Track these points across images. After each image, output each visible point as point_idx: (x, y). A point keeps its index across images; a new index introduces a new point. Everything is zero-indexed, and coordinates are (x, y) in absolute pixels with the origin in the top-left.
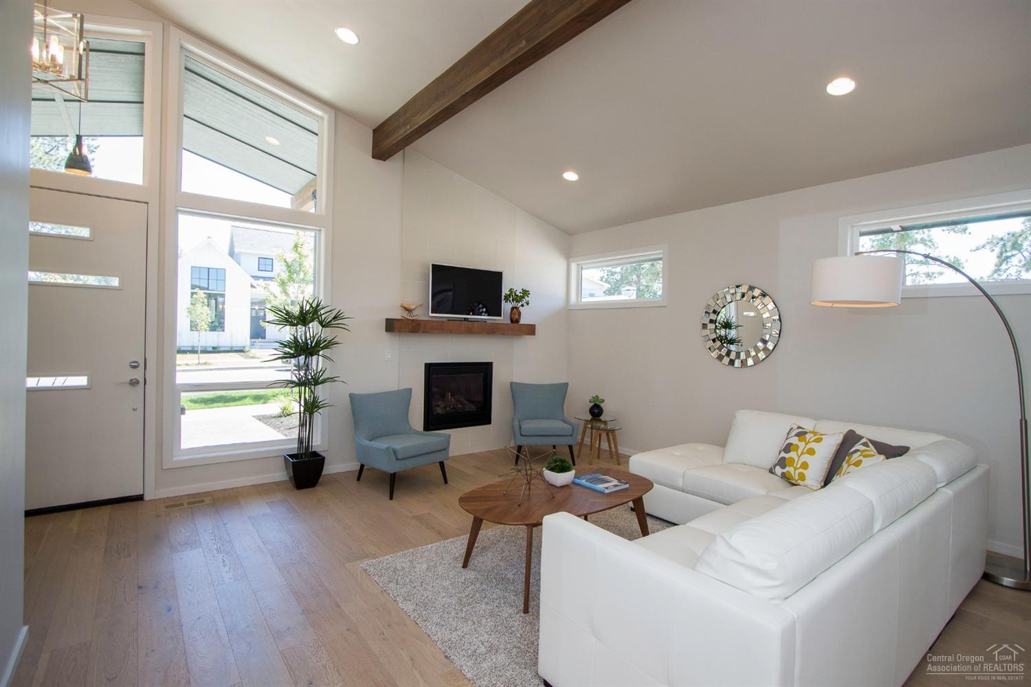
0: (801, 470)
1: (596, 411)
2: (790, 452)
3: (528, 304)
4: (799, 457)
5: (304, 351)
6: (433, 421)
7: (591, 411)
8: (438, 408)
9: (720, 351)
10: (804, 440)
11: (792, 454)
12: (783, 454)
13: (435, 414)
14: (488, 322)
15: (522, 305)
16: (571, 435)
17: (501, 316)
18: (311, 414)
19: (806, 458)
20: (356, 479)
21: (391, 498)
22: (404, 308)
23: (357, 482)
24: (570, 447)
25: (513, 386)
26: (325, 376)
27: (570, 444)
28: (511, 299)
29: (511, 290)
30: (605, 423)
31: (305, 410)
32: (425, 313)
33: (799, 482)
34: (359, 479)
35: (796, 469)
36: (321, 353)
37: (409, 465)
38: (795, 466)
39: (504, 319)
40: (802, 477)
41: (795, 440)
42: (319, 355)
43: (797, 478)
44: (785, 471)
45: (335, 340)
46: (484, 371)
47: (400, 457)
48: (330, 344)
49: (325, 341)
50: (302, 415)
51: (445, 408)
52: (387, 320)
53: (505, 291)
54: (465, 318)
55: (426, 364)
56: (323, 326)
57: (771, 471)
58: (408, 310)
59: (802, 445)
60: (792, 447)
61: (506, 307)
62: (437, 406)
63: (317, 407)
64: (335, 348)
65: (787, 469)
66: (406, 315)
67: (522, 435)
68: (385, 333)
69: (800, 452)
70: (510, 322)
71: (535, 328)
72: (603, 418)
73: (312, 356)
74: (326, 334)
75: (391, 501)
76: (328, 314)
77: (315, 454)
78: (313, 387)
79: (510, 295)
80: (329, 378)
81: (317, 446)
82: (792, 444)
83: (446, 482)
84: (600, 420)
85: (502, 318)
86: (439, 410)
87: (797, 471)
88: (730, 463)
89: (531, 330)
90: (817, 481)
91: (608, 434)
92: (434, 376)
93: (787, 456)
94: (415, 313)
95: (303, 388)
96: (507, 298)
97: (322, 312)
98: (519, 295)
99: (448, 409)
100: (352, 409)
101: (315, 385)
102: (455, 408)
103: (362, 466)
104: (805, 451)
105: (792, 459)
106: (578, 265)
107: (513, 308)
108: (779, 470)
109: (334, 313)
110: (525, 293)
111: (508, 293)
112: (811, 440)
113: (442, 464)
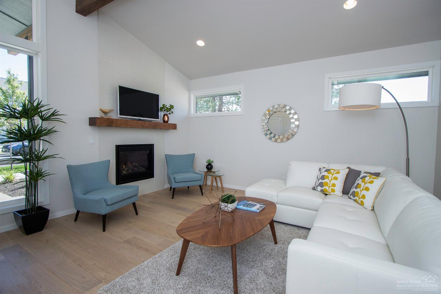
0: (332, 187)
1: (209, 167)
2: (325, 179)
3: (172, 113)
4: (330, 182)
5: (28, 136)
6: (121, 179)
7: (207, 167)
8: (123, 171)
9: (270, 135)
10: (331, 173)
11: (326, 180)
12: (320, 181)
13: (122, 174)
14: (152, 121)
15: (170, 114)
16: (201, 180)
17: (158, 119)
18: (36, 181)
19: (334, 181)
20: (74, 220)
21: (104, 231)
22: (102, 111)
23: (74, 222)
24: (200, 186)
25: (167, 156)
26: (46, 154)
27: (200, 185)
28: (164, 110)
29: (164, 105)
30: (214, 172)
31: (31, 179)
32: (116, 115)
33: (332, 193)
34: (76, 220)
35: (329, 187)
36: (41, 138)
37: (116, 207)
38: (329, 186)
39: (160, 120)
40: (333, 191)
41: (326, 174)
42: (40, 140)
43: (330, 191)
44: (323, 188)
45: (53, 129)
46: (149, 149)
47: (109, 203)
48: (50, 132)
49: (46, 130)
50: (28, 182)
51: (128, 170)
52: (90, 118)
53: (161, 105)
54: (139, 119)
55: (116, 146)
56: (43, 120)
57: (314, 189)
58: (105, 113)
59: (330, 175)
60: (325, 177)
61: (161, 114)
62: (123, 170)
63: (41, 175)
64: (53, 135)
65: (324, 187)
66: (103, 115)
67: (175, 182)
68: (89, 126)
69: (330, 179)
70: (163, 122)
71: (176, 126)
72: (213, 170)
73: (35, 140)
74: (46, 125)
75: (104, 232)
76: (47, 111)
77: (41, 208)
78: (36, 162)
79: (163, 108)
80: (49, 156)
81: (41, 202)
82: (325, 175)
83: (137, 214)
84: (211, 171)
85: (159, 120)
86: (124, 172)
87: (330, 188)
88: (290, 187)
89: (174, 127)
90: (340, 192)
91: (215, 178)
92: (121, 152)
93: (323, 181)
94: (109, 115)
95: (28, 164)
96: (162, 109)
97: (42, 109)
98: (169, 107)
99: (130, 171)
100: (69, 175)
101: (38, 161)
102: (133, 170)
103: (78, 212)
104: (332, 178)
105: (327, 183)
106: (194, 95)
107: (164, 115)
108: (319, 188)
109: (51, 111)
110: (172, 107)
111: (162, 106)
112: (334, 173)
113: (134, 204)
